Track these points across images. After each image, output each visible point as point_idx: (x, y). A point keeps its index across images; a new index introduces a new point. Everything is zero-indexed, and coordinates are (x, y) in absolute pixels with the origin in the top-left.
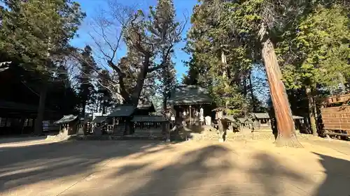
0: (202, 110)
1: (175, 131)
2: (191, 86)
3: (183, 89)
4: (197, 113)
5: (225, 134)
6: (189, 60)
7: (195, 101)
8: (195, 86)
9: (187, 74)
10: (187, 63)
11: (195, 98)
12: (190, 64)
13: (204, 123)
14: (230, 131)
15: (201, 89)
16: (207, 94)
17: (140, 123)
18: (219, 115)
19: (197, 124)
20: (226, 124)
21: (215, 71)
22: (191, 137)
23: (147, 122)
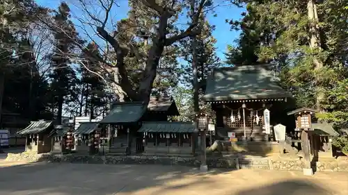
0: (267, 112)
1: (216, 150)
2: (244, 68)
3: (229, 73)
4: (258, 119)
5: (316, 159)
6: (240, 19)
7: (252, 96)
8: (252, 68)
9: (236, 45)
10: (237, 23)
11: (254, 90)
12: (243, 26)
13: (272, 137)
14: (326, 155)
15: (264, 73)
16: (277, 83)
17: (154, 134)
18: (304, 123)
19: (258, 139)
20: (317, 140)
21: (294, 37)
22: (247, 163)
23: (165, 133)
